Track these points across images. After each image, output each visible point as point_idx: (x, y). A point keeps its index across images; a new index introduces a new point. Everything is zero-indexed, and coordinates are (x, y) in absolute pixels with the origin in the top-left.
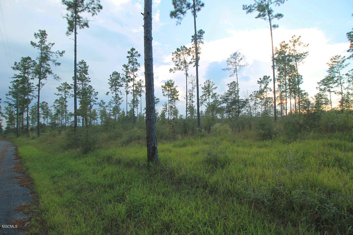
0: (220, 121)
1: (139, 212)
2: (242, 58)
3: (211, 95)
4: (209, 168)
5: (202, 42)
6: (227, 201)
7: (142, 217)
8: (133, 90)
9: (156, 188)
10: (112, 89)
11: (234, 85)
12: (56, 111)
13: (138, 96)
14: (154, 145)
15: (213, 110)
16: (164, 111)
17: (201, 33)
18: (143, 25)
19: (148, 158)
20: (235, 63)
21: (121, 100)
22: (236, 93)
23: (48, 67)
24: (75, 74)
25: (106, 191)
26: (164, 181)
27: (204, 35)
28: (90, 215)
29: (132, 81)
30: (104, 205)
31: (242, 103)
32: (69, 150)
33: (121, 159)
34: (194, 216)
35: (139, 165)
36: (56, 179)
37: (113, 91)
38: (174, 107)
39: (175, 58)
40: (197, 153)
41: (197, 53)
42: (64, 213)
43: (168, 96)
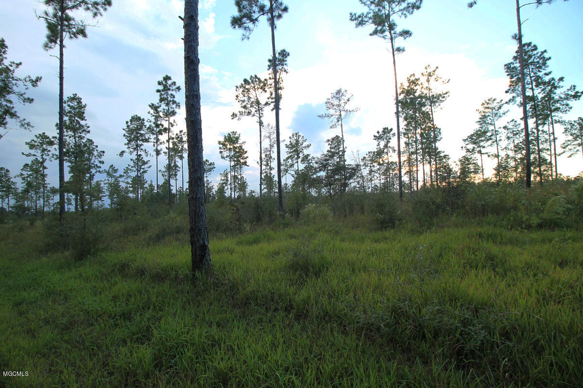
0: (314, 200)
1: (175, 357)
2: (349, 99)
3: (301, 158)
4: (295, 278)
5: (285, 71)
6: (324, 329)
7: (180, 366)
8: (168, 148)
9: (206, 315)
10: (130, 146)
11: (337, 142)
12: (24, 184)
13: (177, 159)
14: (204, 243)
15: (304, 182)
16: (223, 184)
17: (284, 55)
18: (183, 38)
19: (193, 265)
20: (339, 106)
21: (146, 166)
22: (341, 155)
23: (9, 105)
24: (61, 118)
25: (116, 325)
26: (221, 302)
27: (288, 59)
28: (87, 369)
29: (166, 132)
30: (113, 349)
31: (350, 170)
32: (49, 254)
33: (145, 269)
34: (269, 358)
35: (176, 277)
36: (24, 307)
37: (132, 150)
38: (239, 177)
39: (242, 96)
40: (277, 253)
41: (277, 88)
42: (39, 368)
43: (230, 158)
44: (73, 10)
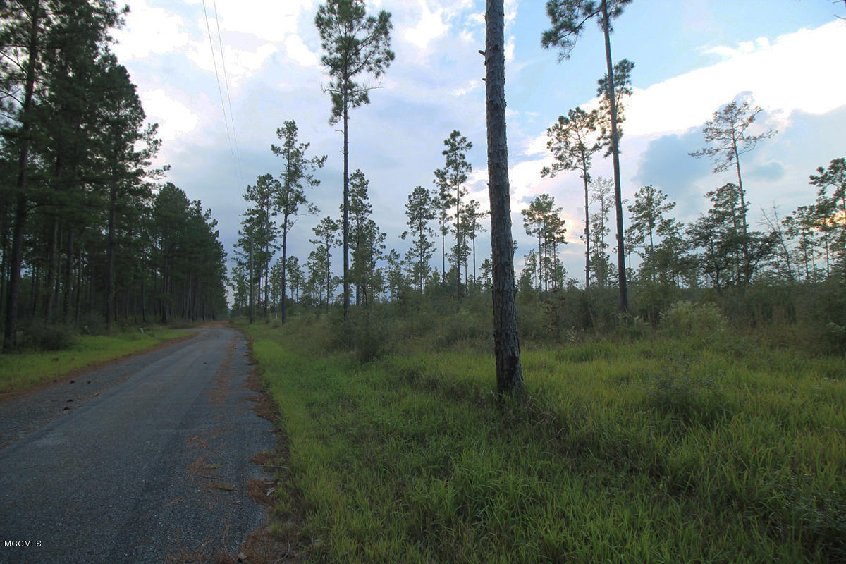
0: (685, 295)
1: (483, 506)
2: (752, 117)
3: (657, 225)
5: (627, 92)
7: (490, 521)
8: (457, 226)
9: (521, 457)
10: (413, 225)
11: (731, 193)
12: (311, 274)
13: (468, 238)
14: (513, 353)
15: (663, 266)
16: (528, 270)
17: (624, 68)
18: (485, 78)
19: (498, 383)
20: (732, 132)
21: (430, 249)
22: (738, 217)
23: (299, 190)
24: (346, 199)
25: (409, 448)
26: (541, 443)
27: (632, 72)
28: (380, 495)
29: (455, 204)
30: (407, 476)
31: (760, 243)
32: (335, 352)
33: (437, 380)
35: (477, 396)
36: (315, 409)
37: (415, 230)
38: (553, 260)
39: (556, 141)
40: (627, 379)
41: (615, 120)
42: (333, 482)
43: (539, 234)
44: (356, 74)
